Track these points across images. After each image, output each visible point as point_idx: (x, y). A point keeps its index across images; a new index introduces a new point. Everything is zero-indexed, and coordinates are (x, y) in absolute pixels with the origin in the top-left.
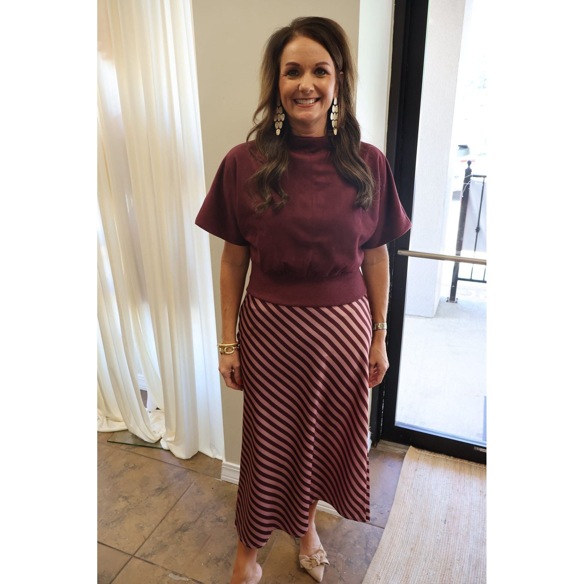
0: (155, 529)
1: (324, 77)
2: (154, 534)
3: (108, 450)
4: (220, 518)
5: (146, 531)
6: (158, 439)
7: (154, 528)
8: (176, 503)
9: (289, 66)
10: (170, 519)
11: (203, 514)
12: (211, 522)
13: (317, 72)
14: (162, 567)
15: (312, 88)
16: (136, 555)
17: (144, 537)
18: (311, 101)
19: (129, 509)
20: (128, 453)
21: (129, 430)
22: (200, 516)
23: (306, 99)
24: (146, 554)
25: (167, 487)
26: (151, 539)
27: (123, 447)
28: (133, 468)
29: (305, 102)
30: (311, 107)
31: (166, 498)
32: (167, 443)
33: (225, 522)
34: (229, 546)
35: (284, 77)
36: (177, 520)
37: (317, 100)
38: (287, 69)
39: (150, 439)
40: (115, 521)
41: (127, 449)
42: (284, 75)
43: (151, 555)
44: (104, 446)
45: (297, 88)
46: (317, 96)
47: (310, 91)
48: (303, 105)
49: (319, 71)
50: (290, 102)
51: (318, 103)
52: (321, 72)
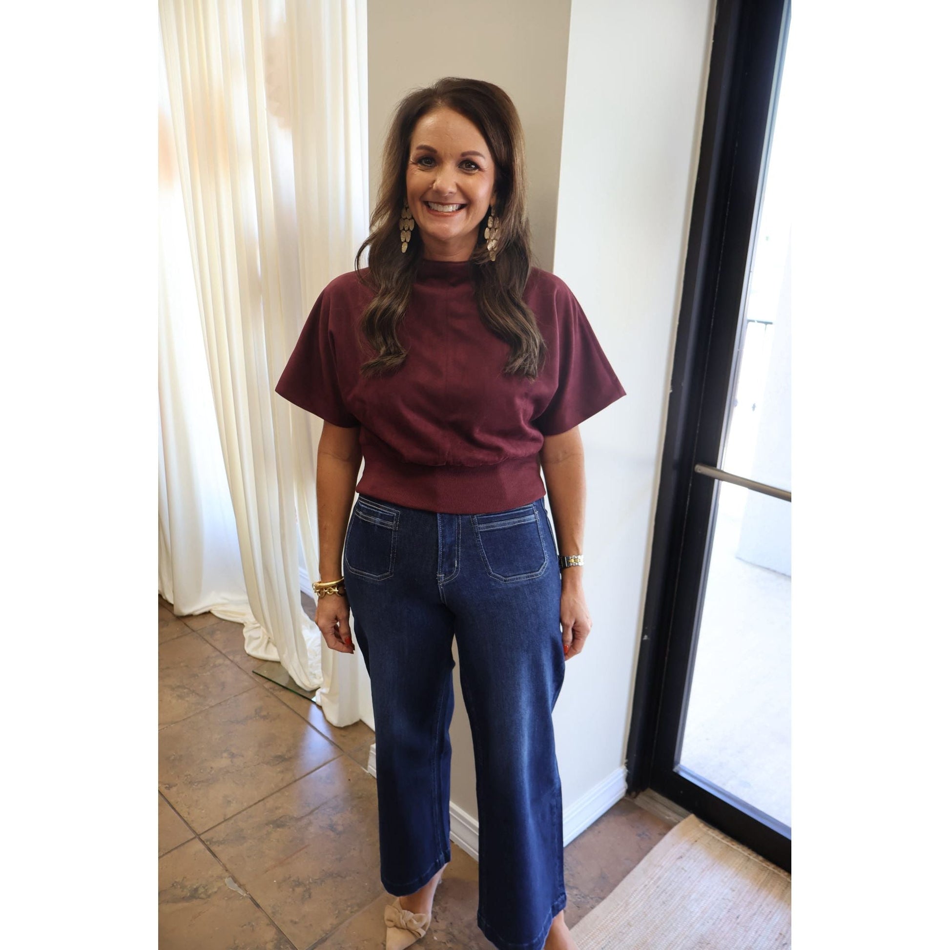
0: (243, 810)
1: (474, 174)
2: (239, 816)
3: (247, 684)
4: (335, 827)
5: (230, 811)
6: (315, 687)
7: (244, 808)
8: (290, 784)
9: (422, 151)
10: (270, 803)
11: (317, 811)
12: (320, 827)
13: (464, 166)
14: (223, 864)
15: (454, 189)
16: (202, 837)
17: (225, 815)
18: (451, 208)
19: (228, 772)
20: (269, 694)
21: (282, 663)
22: (311, 813)
23: (443, 204)
24: (214, 840)
25: (290, 758)
26: (232, 821)
27: (268, 685)
28: (264, 718)
29: (440, 208)
30: (449, 218)
31: (282, 772)
32: (322, 695)
33: (338, 834)
34: (323, 870)
35: (414, 166)
36: (277, 808)
37: (462, 207)
38: (417, 155)
39: (303, 684)
40: (203, 781)
41: (271, 688)
42: (414, 163)
43: (219, 843)
44: (245, 677)
45: (430, 186)
46: (461, 201)
47: (451, 193)
48: (437, 213)
49: (467, 164)
50: (419, 205)
51: (463, 212)
52: (469, 167)
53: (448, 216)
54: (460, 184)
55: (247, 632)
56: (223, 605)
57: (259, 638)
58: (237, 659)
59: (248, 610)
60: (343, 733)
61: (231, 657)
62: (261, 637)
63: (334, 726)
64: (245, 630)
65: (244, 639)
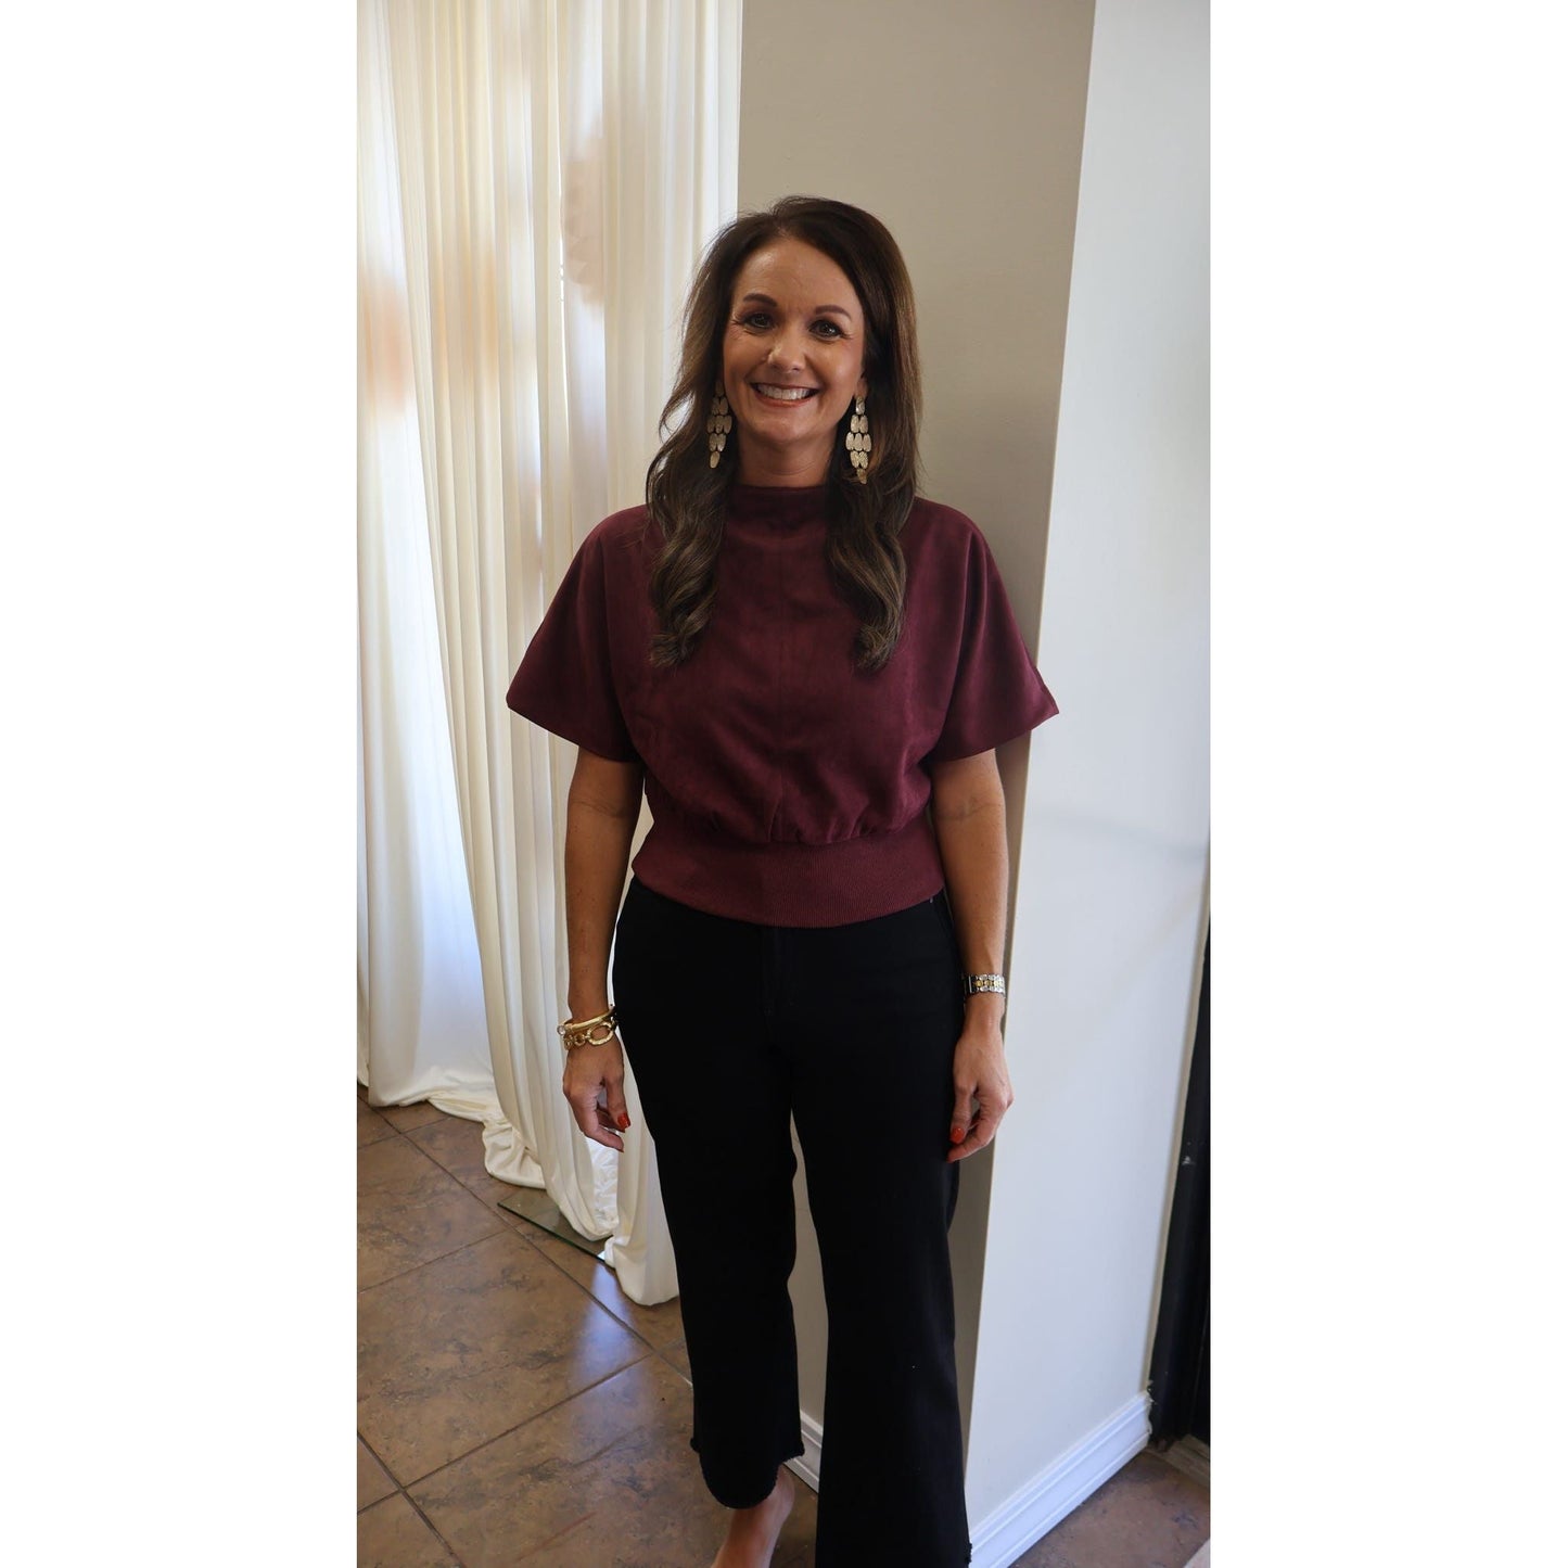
0: (481, 1447)
1: (833, 342)
2: (474, 1457)
3: (488, 1225)
4: (638, 1482)
5: (458, 1447)
6: (605, 1233)
7: (481, 1442)
8: (561, 1403)
9: (752, 303)
10: (526, 1436)
11: (607, 1453)
12: (613, 1480)
13: (818, 329)
14: (446, 1543)
15: (801, 364)
16: (409, 1491)
17: (450, 1454)
18: (795, 395)
19: (454, 1377)
20: (526, 1245)
21: (548, 1192)
22: (598, 1455)
23: (783, 388)
24: (430, 1498)
25: (562, 1357)
26: (460, 1466)
27: (523, 1229)
28: (517, 1285)
29: (778, 394)
30: (790, 410)
31: (548, 1381)
32: (617, 1251)
33: (643, 1496)
34: (619, 1560)
35: (737, 327)
36: (538, 1446)
37: (811, 393)
38: (745, 309)
39: (584, 1228)
40: (411, 1393)
41: (528, 1234)
42: (737, 323)
43: (439, 1503)
44: (485, 1213)
45: (763, 359)
46: (812, 383)
47: (796, 369)
48: (772, 401)
49: (823, 326)
50: (743, 388)
51: (813, 402)
52: (826, 330)
53: (789, 406)
54: (812, 356)
55: (487, 1137)
56: (448, 1089)
57: (510, 1147)
58: (473, 1182)
59: (493, 1101)
60: (651, 1315)
61: (462, 1180)
62: (513, 1147)
63: (637, 1304)
64: (485, 1133)
65: (483, 1149)
